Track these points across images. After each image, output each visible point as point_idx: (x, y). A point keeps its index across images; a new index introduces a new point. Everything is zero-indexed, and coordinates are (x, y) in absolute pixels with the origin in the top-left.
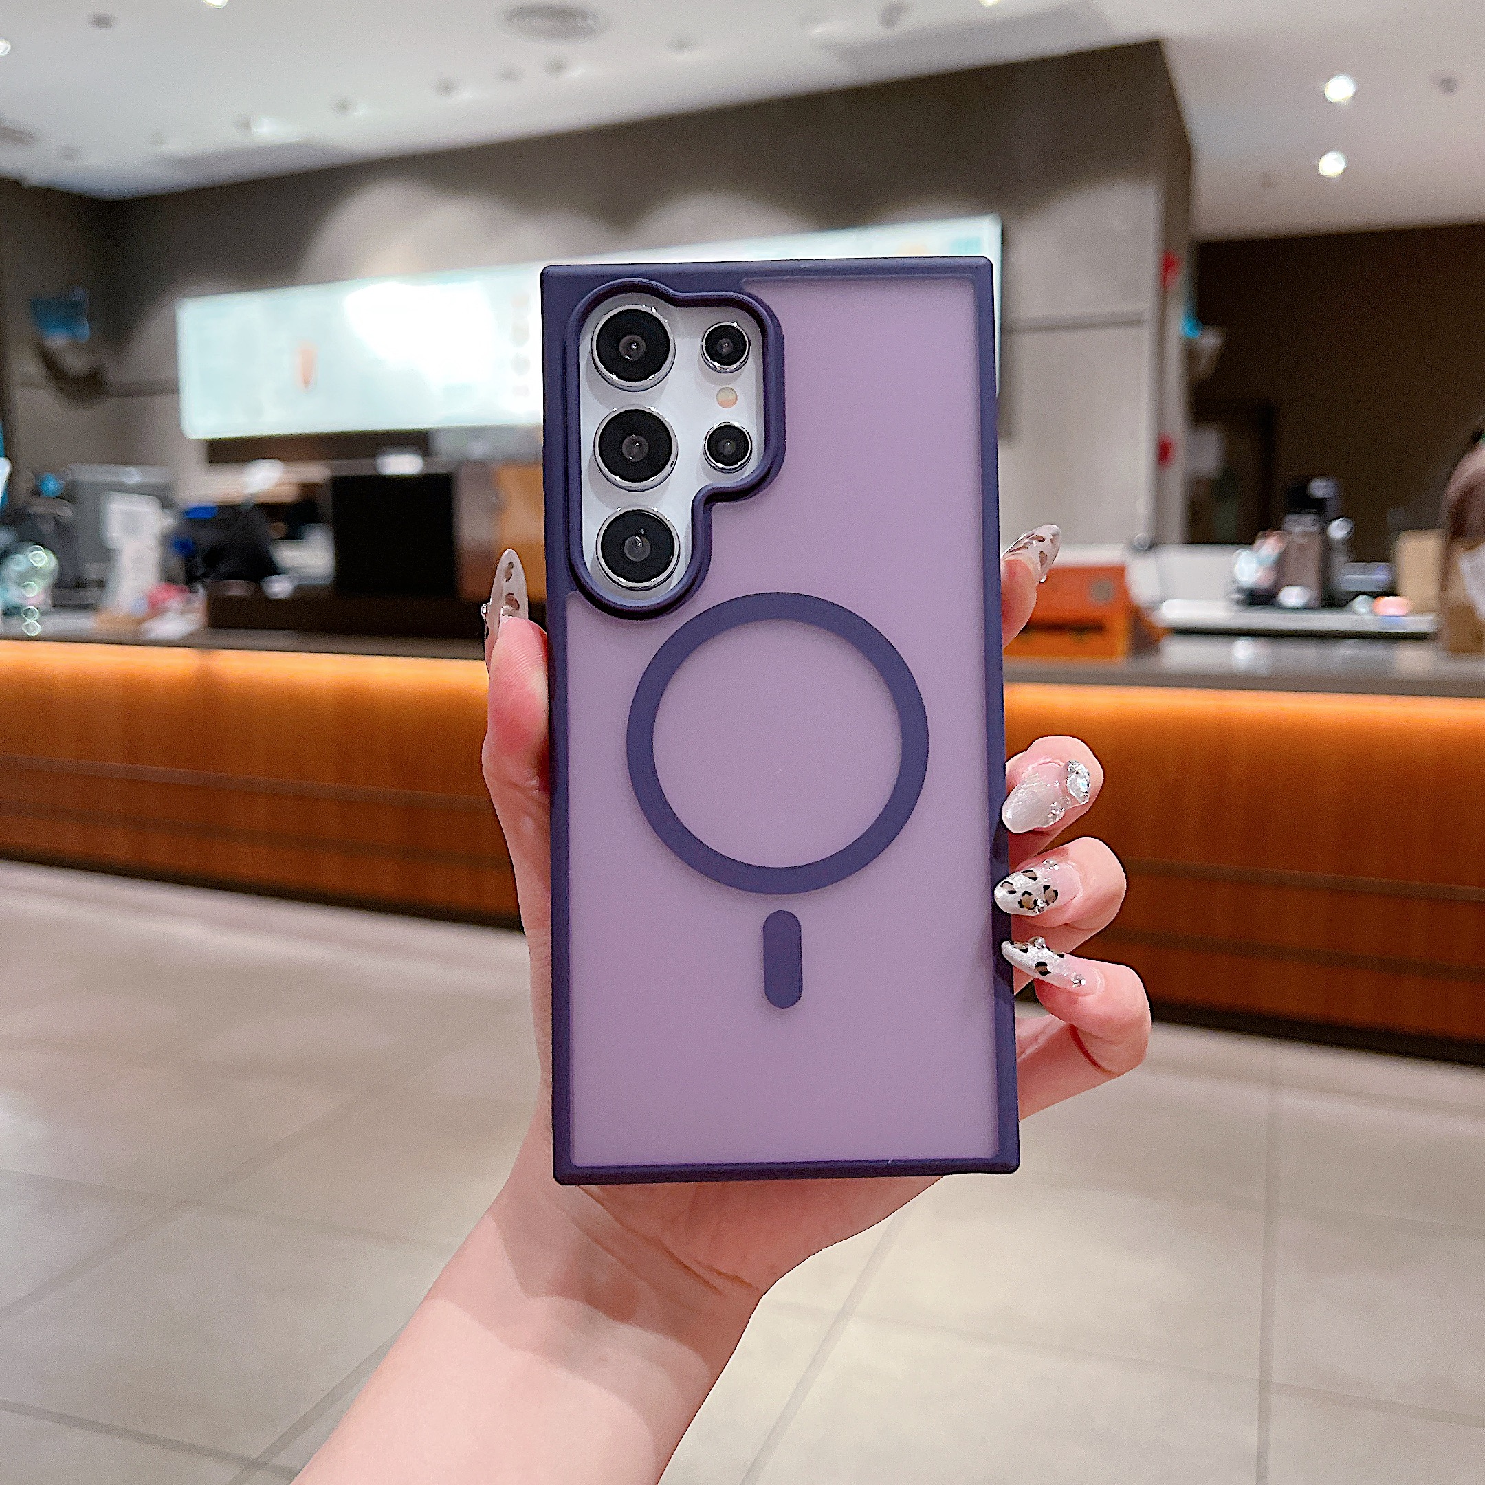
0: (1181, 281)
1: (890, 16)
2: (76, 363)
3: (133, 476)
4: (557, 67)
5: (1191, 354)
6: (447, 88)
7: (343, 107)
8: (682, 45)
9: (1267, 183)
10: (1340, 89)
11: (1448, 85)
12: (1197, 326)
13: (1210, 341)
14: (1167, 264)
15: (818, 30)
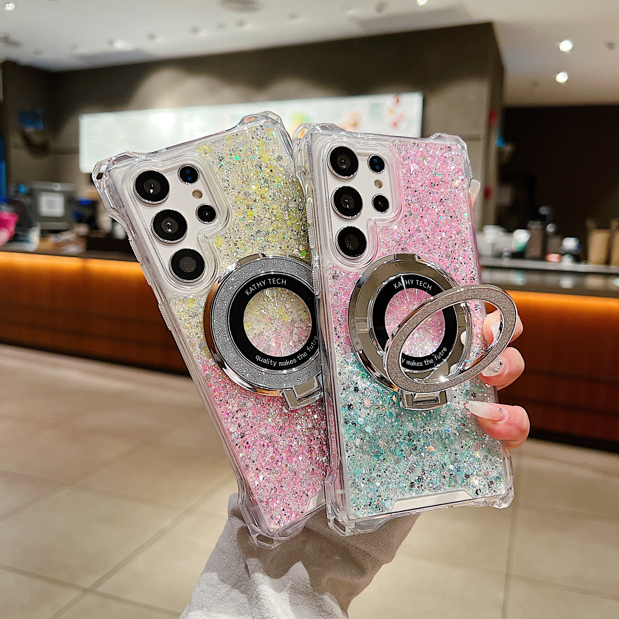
0: (497, 123)
1: (380, 8)
2: (37, 139)
3: (58, 187)
4: (241, 24)
5: (500, 153)
6: (195, 30)
7: (152, 37)
8: (293, 16)
9: (535, 84)
10: (566, 46)
11: (611, 46)
12: (503, 142)
13: (508, 149)
14: (491, 116)
15: (350, 13)
